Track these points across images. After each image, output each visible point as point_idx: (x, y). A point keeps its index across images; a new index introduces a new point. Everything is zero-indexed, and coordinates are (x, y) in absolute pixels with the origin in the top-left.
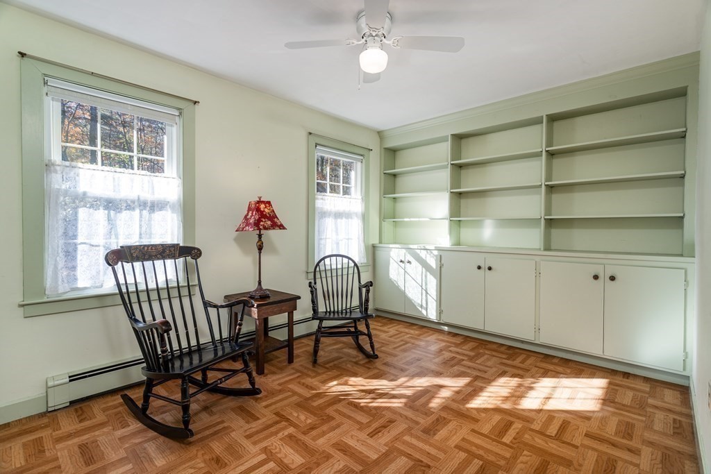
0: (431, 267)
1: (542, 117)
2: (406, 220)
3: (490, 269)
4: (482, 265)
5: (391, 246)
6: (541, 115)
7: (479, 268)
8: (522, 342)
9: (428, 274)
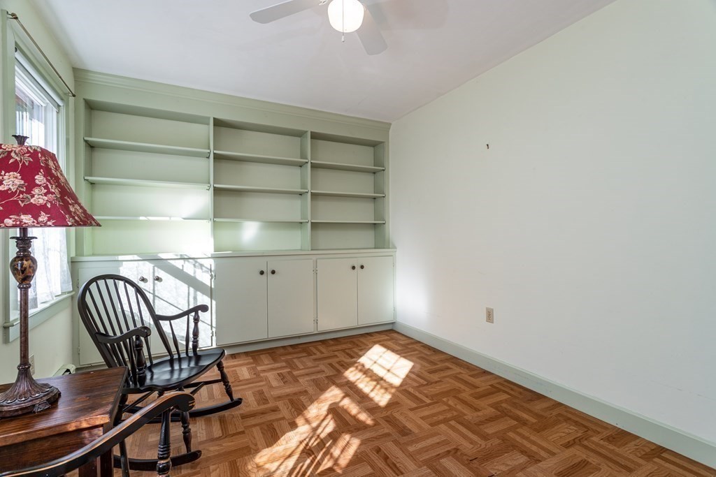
0: (203, 284)
1: (307, 132)
2: (141, 218)
3: (273, 272)
4: (265, 270)
5: (121, 258)
6: (305, 129)
7: (262, 273)
8: (299, 337)
9: (199, 293)
